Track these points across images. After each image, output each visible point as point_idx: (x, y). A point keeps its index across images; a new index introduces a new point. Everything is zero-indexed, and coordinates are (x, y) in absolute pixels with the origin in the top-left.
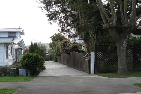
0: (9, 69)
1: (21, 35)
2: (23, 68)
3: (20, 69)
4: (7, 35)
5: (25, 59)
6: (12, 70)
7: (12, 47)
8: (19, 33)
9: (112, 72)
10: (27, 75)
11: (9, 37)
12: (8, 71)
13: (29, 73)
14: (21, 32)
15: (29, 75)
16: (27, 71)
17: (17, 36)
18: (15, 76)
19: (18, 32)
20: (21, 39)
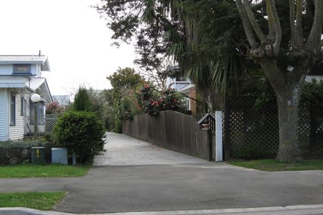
0: (29, 148)
1: (42, 70)
2: (62, 147)
3: (53, 149)
4: (10, 71)
5: (67, 125)
6: (36, 149)
7: (22, 99)
8: (37, 66)
9: (262, 158)
10: (70, 162)
11: (15, 75)
12: (25, 152)
13: (74, 158)
14: (41, 65)
15: (74, 162)
16: (70, 153)
17: (33, 73)
18: (43, 165)
19: (35, 65)
20: (43, 81)
